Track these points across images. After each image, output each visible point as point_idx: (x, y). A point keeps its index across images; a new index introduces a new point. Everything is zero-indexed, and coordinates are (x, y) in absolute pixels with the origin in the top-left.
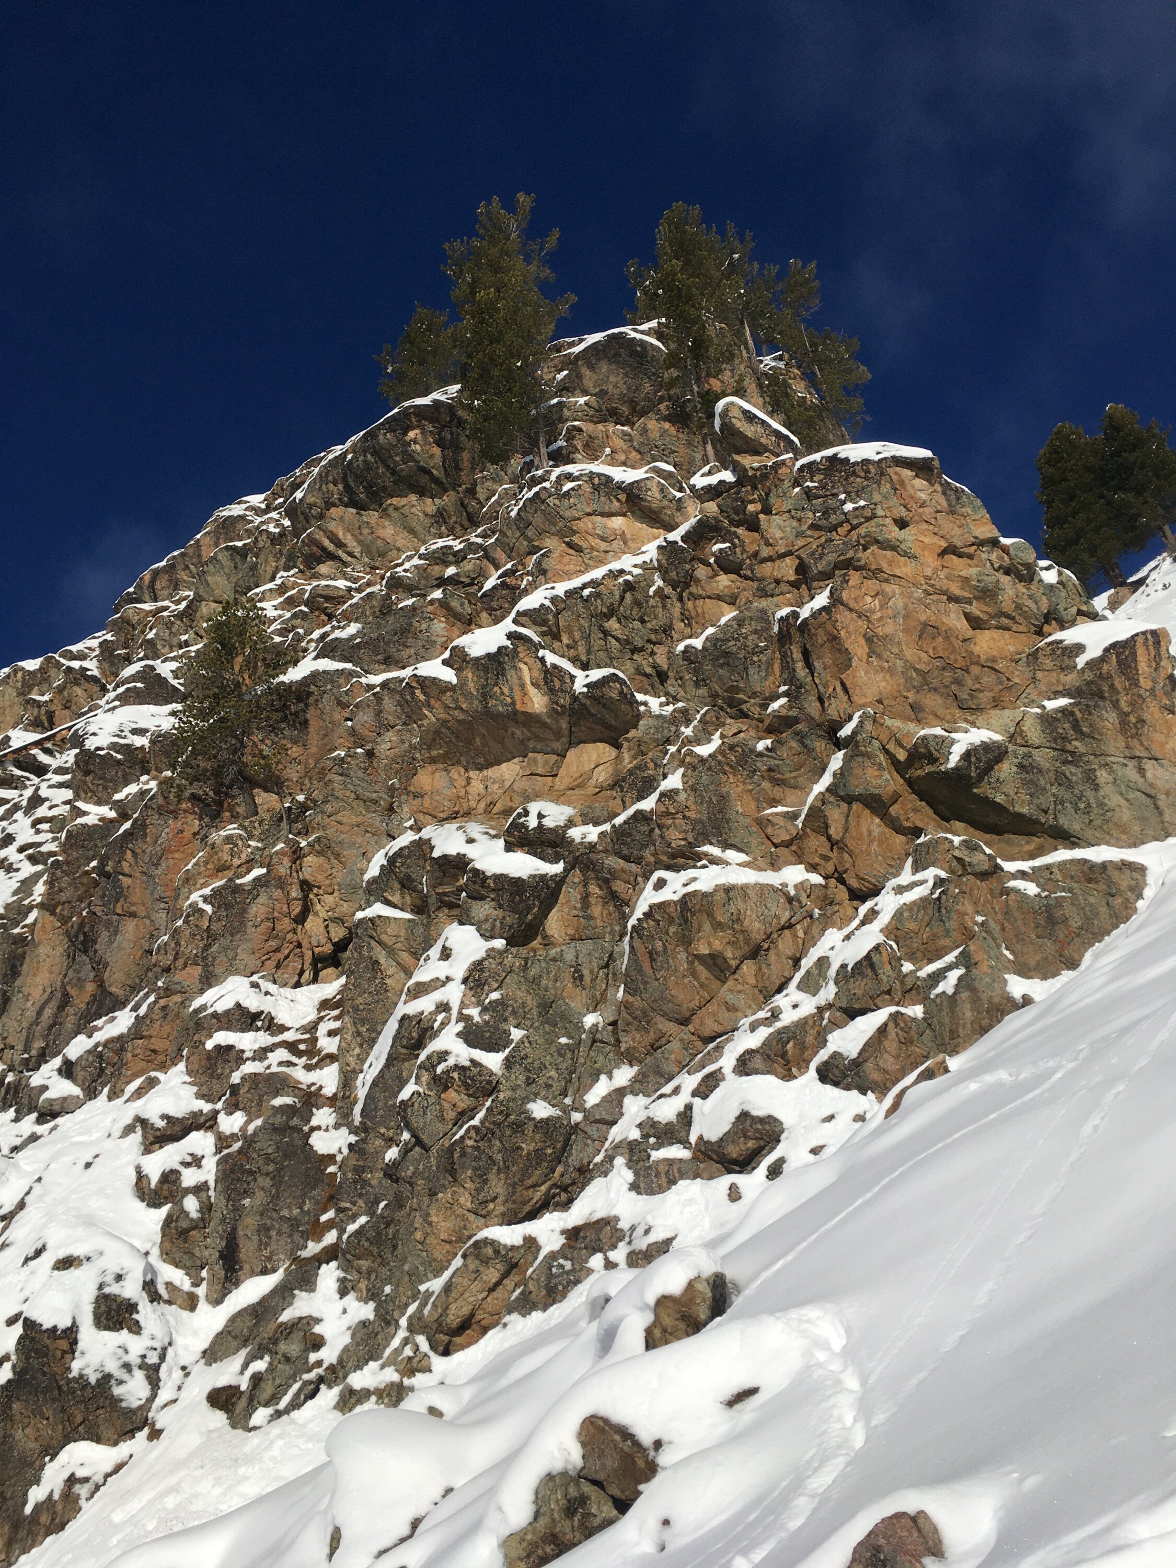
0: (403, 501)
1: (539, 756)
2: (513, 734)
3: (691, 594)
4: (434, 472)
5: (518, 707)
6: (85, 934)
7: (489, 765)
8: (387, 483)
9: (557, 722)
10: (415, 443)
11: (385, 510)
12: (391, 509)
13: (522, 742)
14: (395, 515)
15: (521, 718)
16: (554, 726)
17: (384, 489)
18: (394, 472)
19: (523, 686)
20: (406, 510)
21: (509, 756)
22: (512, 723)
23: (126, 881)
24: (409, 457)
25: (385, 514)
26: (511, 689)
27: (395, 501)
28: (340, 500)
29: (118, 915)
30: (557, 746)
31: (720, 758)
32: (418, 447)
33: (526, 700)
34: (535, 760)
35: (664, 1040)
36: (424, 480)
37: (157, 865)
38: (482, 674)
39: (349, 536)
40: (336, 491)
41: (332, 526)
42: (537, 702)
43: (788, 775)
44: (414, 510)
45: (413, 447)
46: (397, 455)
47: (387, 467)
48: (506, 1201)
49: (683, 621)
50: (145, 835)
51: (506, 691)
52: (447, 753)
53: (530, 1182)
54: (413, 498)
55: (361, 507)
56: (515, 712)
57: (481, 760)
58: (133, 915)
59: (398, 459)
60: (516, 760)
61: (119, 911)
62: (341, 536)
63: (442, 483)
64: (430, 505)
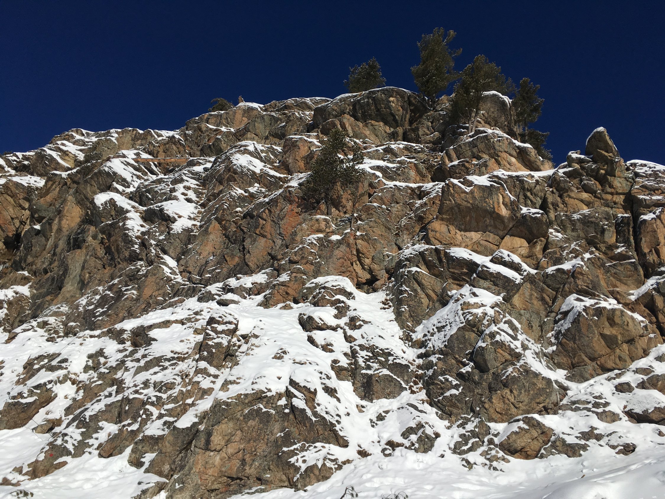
0: (377, 123)
1: (491, 235)
2: (486, 221)
3: (568, 195)
4: (397, 117)
5: (496, 210)
6: (236, 237)
7: (466, 231)
8: (373, 114)
9: (509, 223)
10: (393, 103)
11: (367, 124)
12: (370, 124)
13: (487, 226)
14: (371, 127)
15: (494, 215)
16: (507, 224)
17: (370, 115)
18: (378, 110)
19: (499, 203)
20: (376, 127)
21: (477, 229)
22: (489, 216)
23: (262, 222)
24: (389, 107)
25: (366, 125)
26: (493, 203)
27: (373, 122)
28: (349, 112)
29: (256, 234)
30: (501, 233)
31: (593, 261)
32: (394, 105)
33: (499, 209)
34: (489, 235)
35: (583, 364)
36: (390, 118)
37: (282, 220)
38: (482, 192)
39: (350, 128)
40: (349, 108)
41: (345, 121)
42: (504, 212)
43: (622, 278)
44: (380, 128)
45: (392, 104)
46: (383, 104)
47: (376, 107)
48: (526, 405)
49: (563, 204)
50: (277, 206)
51: (491, 202)
52: (451, 218)
53: (538, 401)
54: (382, 124)
55: (357, 119)
56: (494, 212)
57: (463, 227)
58: (264, 236)
59: (383, 106)
60: (479, 233)
61: (258, 233)
62: (347, 126)
63: (398, 122)
64: (388, 130)
